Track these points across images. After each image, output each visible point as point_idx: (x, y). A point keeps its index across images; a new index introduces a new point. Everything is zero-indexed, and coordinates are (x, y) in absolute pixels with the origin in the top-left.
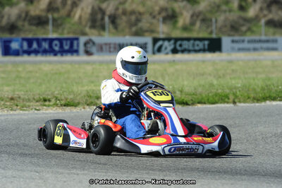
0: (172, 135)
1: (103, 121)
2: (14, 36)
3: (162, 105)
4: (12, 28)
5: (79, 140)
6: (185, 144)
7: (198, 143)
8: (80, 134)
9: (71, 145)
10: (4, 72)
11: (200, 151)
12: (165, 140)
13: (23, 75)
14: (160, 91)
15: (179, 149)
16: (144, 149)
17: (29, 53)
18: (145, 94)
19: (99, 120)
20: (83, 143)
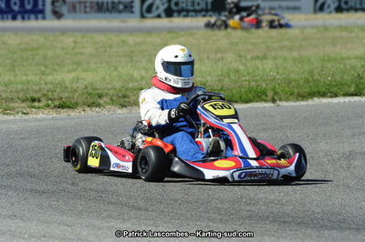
0: (241, 158)
6: (257, 168)
8: (124, 156)
11: (275, 177)
12: (233, 164)
15: (251, 174)
18: (203, 107)
19: (144, 139)
20: (128, 167)
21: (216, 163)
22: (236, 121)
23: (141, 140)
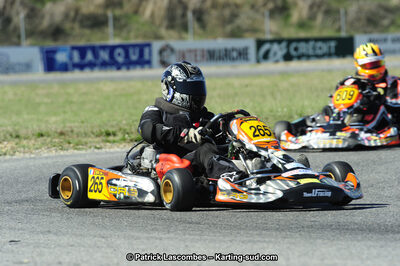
2: (59, 44)
4: (57, 32)
10: (48, 95)
13: (75, 99)
17: (81, 67)
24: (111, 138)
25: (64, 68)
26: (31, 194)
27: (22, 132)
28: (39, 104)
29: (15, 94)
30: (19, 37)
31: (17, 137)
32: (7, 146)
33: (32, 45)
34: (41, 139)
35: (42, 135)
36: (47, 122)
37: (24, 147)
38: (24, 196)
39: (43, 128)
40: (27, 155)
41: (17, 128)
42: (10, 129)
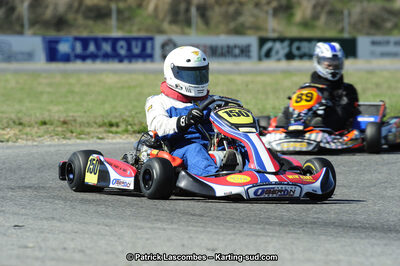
0: (258, 172)
1: (155, 152)
2: (61, 34)
3: (242, 130)
4: (60, 23)
5: (122, 179)
6: (276, 184)
7: (295, 183)
8: (125, 170)
9: (111, 186)
10: (50, 85)
11: (297, 194)
12: (249, 179)
13: (77, 89)
14: (237, 110)
15: (269, 191)
16: (221, 190)
17: (83, 58)
18: (216, 114)
19: (149, 152)
20: (129, 182)
21: (229, 178)
22: (254, 130)
23: (145, 153)
24: (114, 129)
25: (66, 59)
26: (34, 181)
27: (25, 120)
28: (42, 93)
29: (17, 83)
30: (22, 26)
31: (20, 124)
32: (10, 133)
33: (35, 34)
34: (44, 127)
35: (44, 123)
36: (49, 111)
37: (27, 134)
38: (27, 183)
39: (46, 116)
40: (30, 143)
41: (20, 115)
42: (13, 116)
